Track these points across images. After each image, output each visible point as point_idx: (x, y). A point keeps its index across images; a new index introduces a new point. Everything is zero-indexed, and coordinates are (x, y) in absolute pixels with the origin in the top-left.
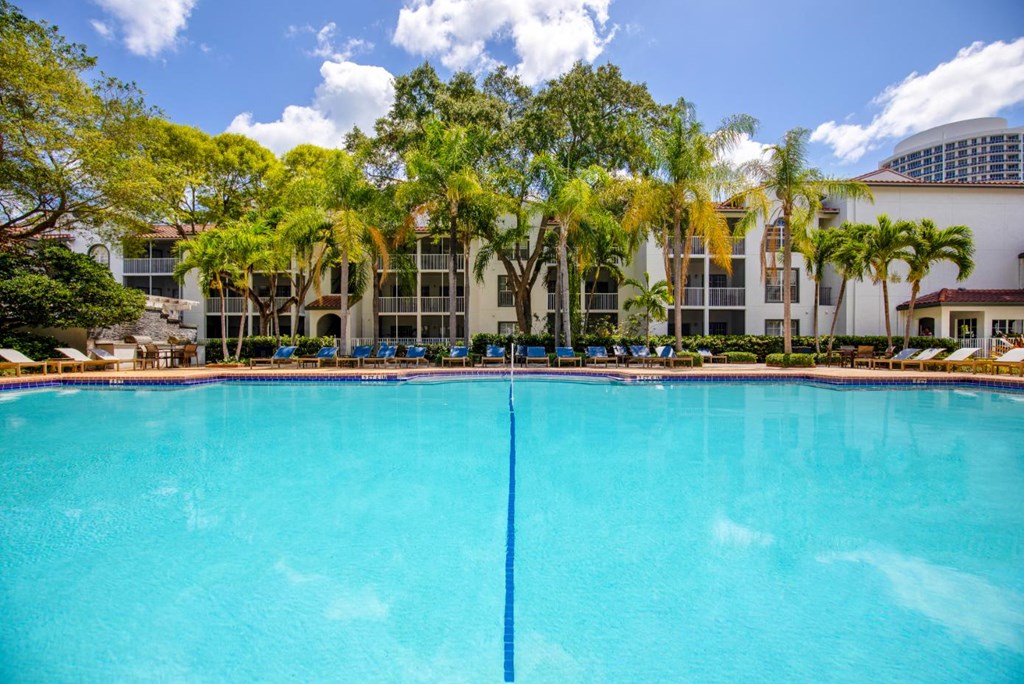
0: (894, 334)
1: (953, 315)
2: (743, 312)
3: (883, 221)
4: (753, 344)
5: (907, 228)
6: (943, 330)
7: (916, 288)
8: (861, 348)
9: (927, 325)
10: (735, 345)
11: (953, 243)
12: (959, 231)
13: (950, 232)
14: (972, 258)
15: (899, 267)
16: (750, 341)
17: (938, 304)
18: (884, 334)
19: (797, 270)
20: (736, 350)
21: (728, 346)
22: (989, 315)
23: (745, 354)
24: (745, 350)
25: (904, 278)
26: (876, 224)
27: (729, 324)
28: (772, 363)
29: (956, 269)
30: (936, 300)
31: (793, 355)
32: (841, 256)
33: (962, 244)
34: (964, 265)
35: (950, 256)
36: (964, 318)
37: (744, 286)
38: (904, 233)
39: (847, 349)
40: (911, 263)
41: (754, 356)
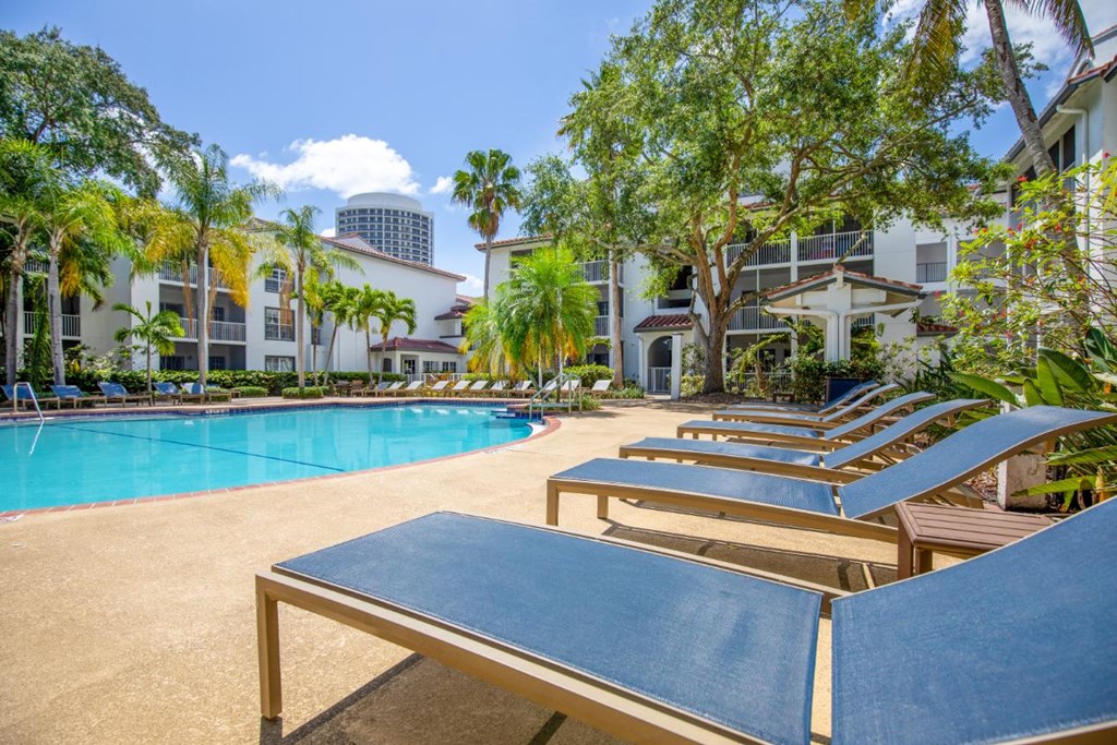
0: (373, 371)
1: (402, 356)
2: (244, 347)
3: (367, 288)
4: (260, 379)
5: (382, 296)
6: (397, 368)
7: (385, 336)
8: (355, 382)
9: (387, 364)
10: (243, 380)
11: (406, 309)
12: (409, 302)
13: (404, 302)
14: (417, 322)
15: (375, 322)
16: (257, 376)
17: (394, 349)
18: (366, 371)
19: (293, 312)
20: (246, 385)
21: (237, 381)
22: (422, 357)
23: (257, 388)
24: (254, 385)
25: (379, 330)
26: (362, 290)
27: (229, 358)
28: (288, 396)
29: (407, 327)
30: (392, 346)
31: (306, 388)
32: (339, 309)
33: (411, 311)
34: (412, 325)
35: (405, 318)
36: (408, 359)
37: (244, 322)
38: (379, 299)
39: (343, 381)
40: (383, 320)
41: (265, 390)
